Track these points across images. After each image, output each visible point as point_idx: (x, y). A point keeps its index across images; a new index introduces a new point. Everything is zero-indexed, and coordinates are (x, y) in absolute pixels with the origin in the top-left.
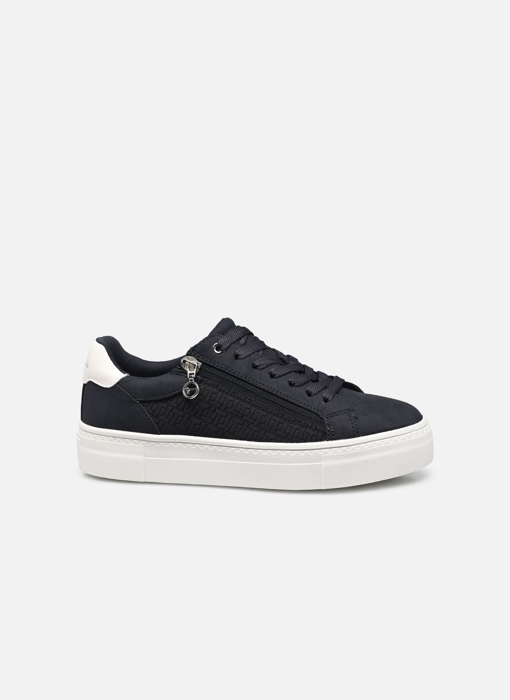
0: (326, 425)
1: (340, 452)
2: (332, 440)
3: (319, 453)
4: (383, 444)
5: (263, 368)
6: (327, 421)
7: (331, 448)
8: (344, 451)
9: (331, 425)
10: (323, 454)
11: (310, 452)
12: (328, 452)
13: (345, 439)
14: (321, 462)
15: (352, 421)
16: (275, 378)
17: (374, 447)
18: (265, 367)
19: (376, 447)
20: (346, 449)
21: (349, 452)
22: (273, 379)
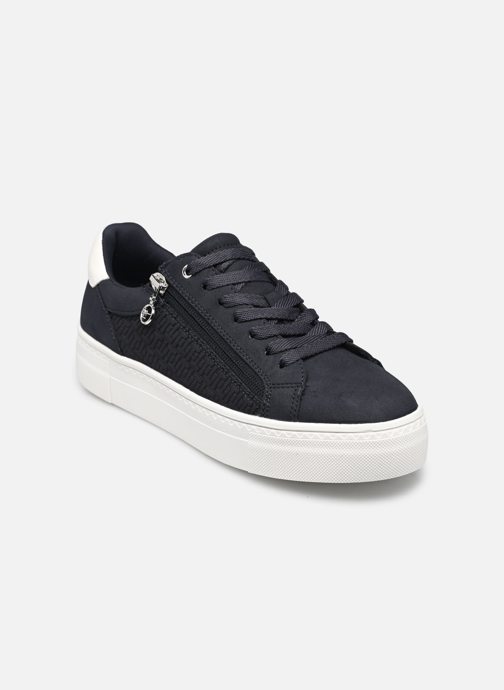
0: (265, 396)
1: (268, 434)
2: (265, 417)
3: (246, 429)
4: (322, 438)
5: (229, 307)
6: (267, 392)
7: (260, 426)
8: (273, 434)
9: (270, 398)
10: (251, 431)
11: (238, 424)
12: (256, 430)
13: (279, 420)
14: (248, 440)
15: (295, 399)
16: (238, 322)
17: (309, 440)
18: (233, 307)
19: (312, 440)
20: (275, 432)
21: (277, 436)
22: (236, 323)
